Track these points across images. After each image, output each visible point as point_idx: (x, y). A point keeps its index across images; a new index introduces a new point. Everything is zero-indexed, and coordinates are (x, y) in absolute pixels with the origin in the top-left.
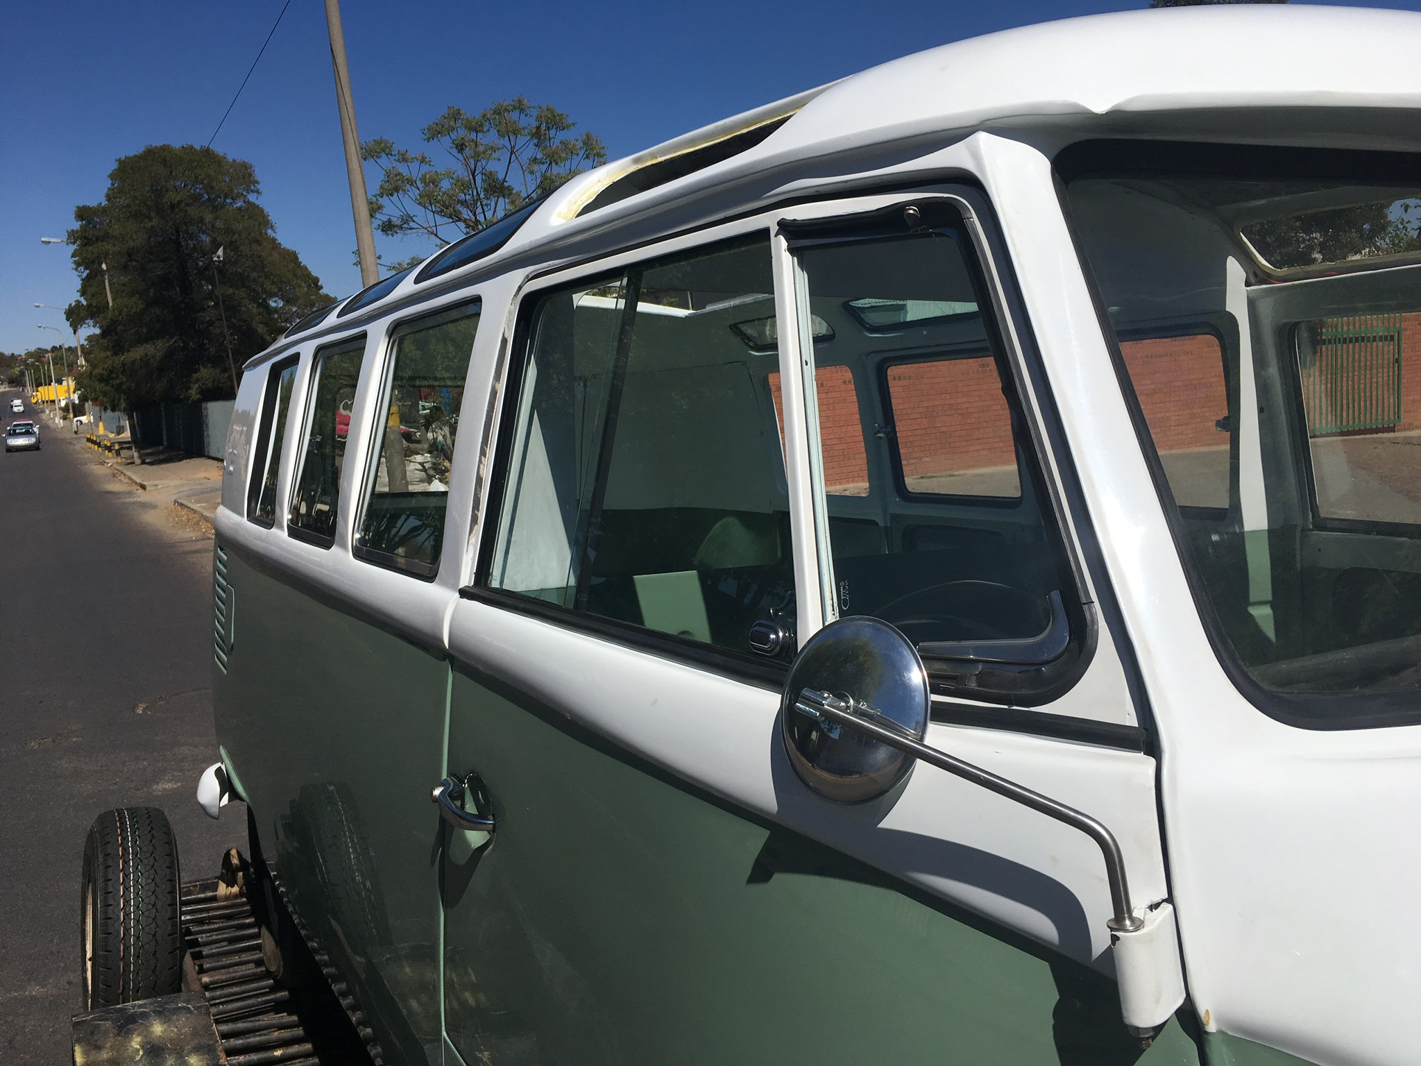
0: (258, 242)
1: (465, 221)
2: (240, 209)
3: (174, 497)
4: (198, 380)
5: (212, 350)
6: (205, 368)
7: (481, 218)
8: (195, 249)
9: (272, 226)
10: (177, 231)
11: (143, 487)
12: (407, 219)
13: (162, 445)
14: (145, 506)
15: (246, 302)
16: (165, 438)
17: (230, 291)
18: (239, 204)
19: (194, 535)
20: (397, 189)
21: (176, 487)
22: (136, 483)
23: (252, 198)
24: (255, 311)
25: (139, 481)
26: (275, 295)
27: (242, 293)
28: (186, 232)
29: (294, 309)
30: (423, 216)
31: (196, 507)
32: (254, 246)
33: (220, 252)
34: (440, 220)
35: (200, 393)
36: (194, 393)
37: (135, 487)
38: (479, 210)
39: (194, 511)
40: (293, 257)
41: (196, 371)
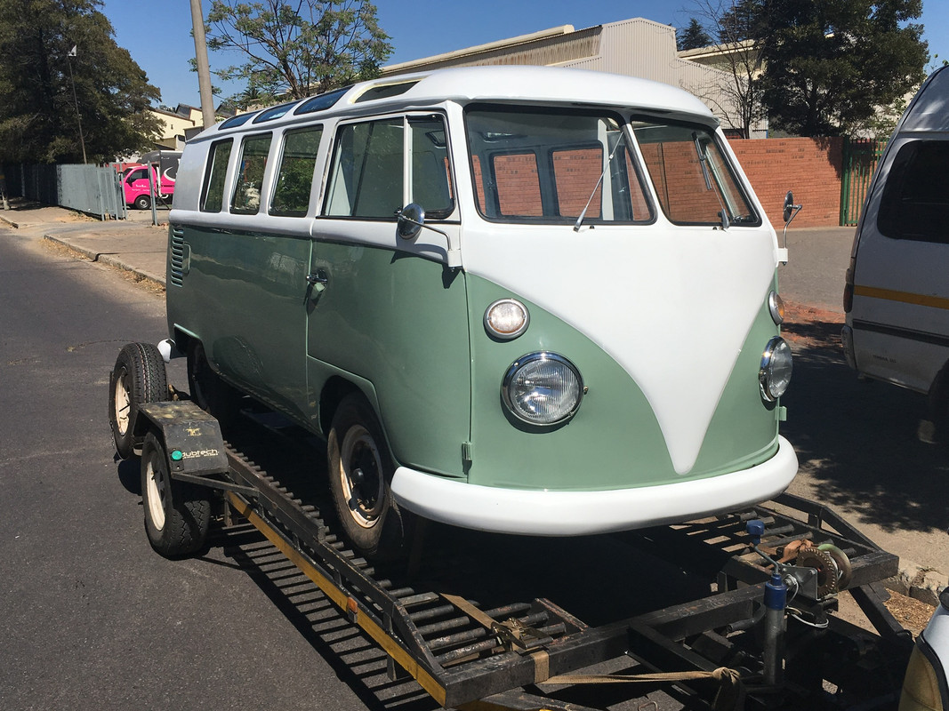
0: (102, 43)
1: (268, 41)
2: (88, 17)
3: (44, 234)
4: (54, 147)
5: (65, 125)
6: (60, 138)
7: (279, 40)
8: (53, 45)
9: (113, 32)
10: (41, 31)
11: (16, 226)
12: (227, 38)
13: (21, 196)
14: (21, 238)
15: (92, 89)
16: (23, 191)
17: (81, 80)
18: (88, 12)
19: (68, 259)
20: (221, 17)
21: (42, 227)
22: (9, 223)
23: (98, 8)
24: (98, 96)
25: (11, 222)
26: (113, 84)
27: (90, 81)
28: (47, 33)
29: (127, 96)
30: (238, 37)
31: (63, 240)
32: (99, 46)
33: (74, 50)
34: (251, 40)
35: (55, 158)
36: (50, 157)
37: (8, 226)
38: (278, 34)
39: (62, 243)
40: (125, 54)
41: (54, 140)
